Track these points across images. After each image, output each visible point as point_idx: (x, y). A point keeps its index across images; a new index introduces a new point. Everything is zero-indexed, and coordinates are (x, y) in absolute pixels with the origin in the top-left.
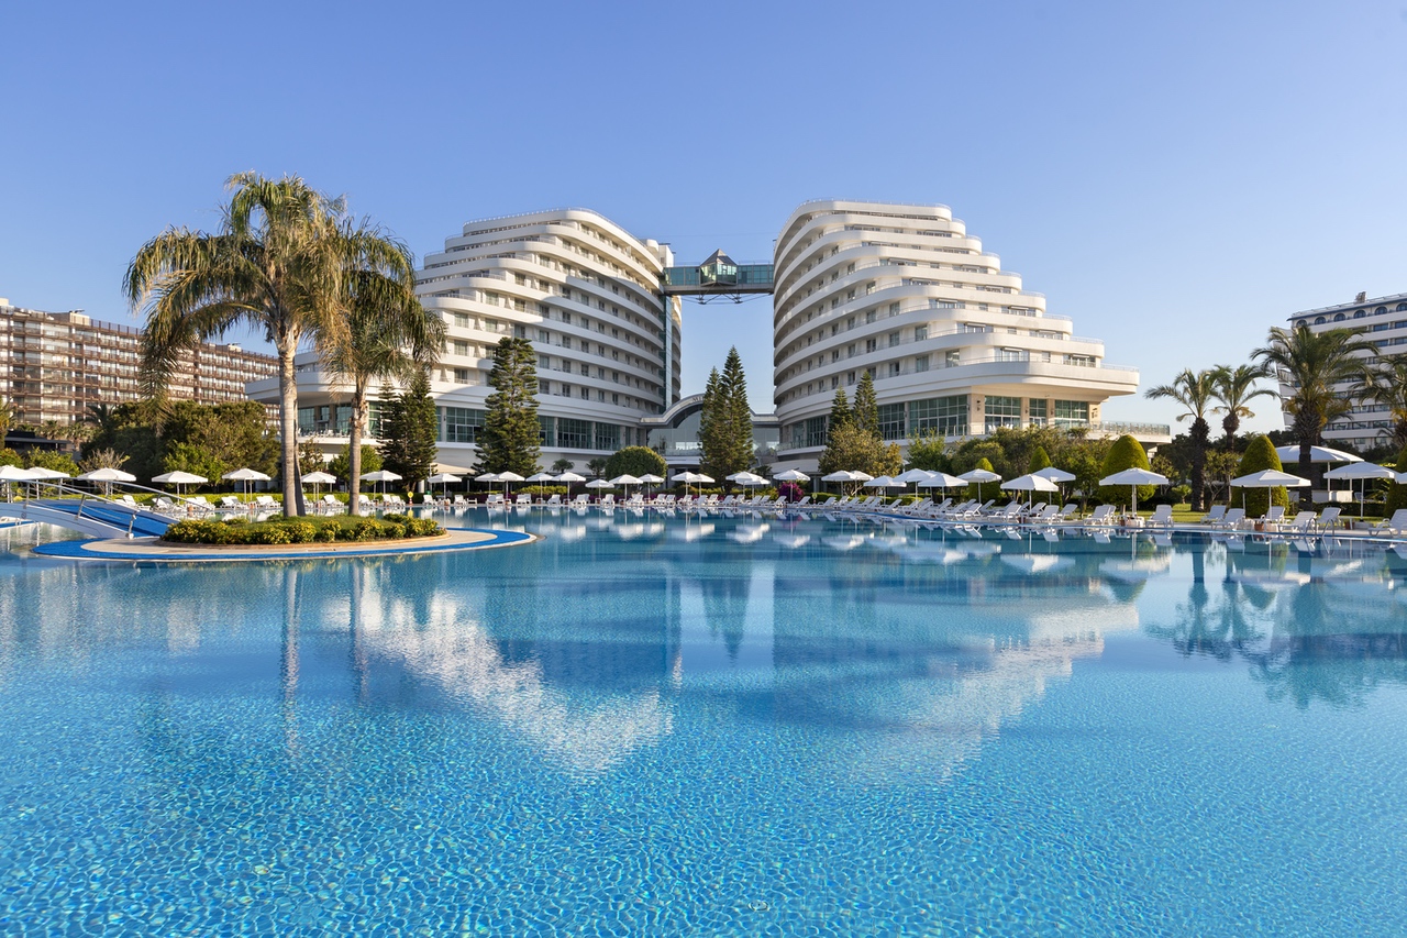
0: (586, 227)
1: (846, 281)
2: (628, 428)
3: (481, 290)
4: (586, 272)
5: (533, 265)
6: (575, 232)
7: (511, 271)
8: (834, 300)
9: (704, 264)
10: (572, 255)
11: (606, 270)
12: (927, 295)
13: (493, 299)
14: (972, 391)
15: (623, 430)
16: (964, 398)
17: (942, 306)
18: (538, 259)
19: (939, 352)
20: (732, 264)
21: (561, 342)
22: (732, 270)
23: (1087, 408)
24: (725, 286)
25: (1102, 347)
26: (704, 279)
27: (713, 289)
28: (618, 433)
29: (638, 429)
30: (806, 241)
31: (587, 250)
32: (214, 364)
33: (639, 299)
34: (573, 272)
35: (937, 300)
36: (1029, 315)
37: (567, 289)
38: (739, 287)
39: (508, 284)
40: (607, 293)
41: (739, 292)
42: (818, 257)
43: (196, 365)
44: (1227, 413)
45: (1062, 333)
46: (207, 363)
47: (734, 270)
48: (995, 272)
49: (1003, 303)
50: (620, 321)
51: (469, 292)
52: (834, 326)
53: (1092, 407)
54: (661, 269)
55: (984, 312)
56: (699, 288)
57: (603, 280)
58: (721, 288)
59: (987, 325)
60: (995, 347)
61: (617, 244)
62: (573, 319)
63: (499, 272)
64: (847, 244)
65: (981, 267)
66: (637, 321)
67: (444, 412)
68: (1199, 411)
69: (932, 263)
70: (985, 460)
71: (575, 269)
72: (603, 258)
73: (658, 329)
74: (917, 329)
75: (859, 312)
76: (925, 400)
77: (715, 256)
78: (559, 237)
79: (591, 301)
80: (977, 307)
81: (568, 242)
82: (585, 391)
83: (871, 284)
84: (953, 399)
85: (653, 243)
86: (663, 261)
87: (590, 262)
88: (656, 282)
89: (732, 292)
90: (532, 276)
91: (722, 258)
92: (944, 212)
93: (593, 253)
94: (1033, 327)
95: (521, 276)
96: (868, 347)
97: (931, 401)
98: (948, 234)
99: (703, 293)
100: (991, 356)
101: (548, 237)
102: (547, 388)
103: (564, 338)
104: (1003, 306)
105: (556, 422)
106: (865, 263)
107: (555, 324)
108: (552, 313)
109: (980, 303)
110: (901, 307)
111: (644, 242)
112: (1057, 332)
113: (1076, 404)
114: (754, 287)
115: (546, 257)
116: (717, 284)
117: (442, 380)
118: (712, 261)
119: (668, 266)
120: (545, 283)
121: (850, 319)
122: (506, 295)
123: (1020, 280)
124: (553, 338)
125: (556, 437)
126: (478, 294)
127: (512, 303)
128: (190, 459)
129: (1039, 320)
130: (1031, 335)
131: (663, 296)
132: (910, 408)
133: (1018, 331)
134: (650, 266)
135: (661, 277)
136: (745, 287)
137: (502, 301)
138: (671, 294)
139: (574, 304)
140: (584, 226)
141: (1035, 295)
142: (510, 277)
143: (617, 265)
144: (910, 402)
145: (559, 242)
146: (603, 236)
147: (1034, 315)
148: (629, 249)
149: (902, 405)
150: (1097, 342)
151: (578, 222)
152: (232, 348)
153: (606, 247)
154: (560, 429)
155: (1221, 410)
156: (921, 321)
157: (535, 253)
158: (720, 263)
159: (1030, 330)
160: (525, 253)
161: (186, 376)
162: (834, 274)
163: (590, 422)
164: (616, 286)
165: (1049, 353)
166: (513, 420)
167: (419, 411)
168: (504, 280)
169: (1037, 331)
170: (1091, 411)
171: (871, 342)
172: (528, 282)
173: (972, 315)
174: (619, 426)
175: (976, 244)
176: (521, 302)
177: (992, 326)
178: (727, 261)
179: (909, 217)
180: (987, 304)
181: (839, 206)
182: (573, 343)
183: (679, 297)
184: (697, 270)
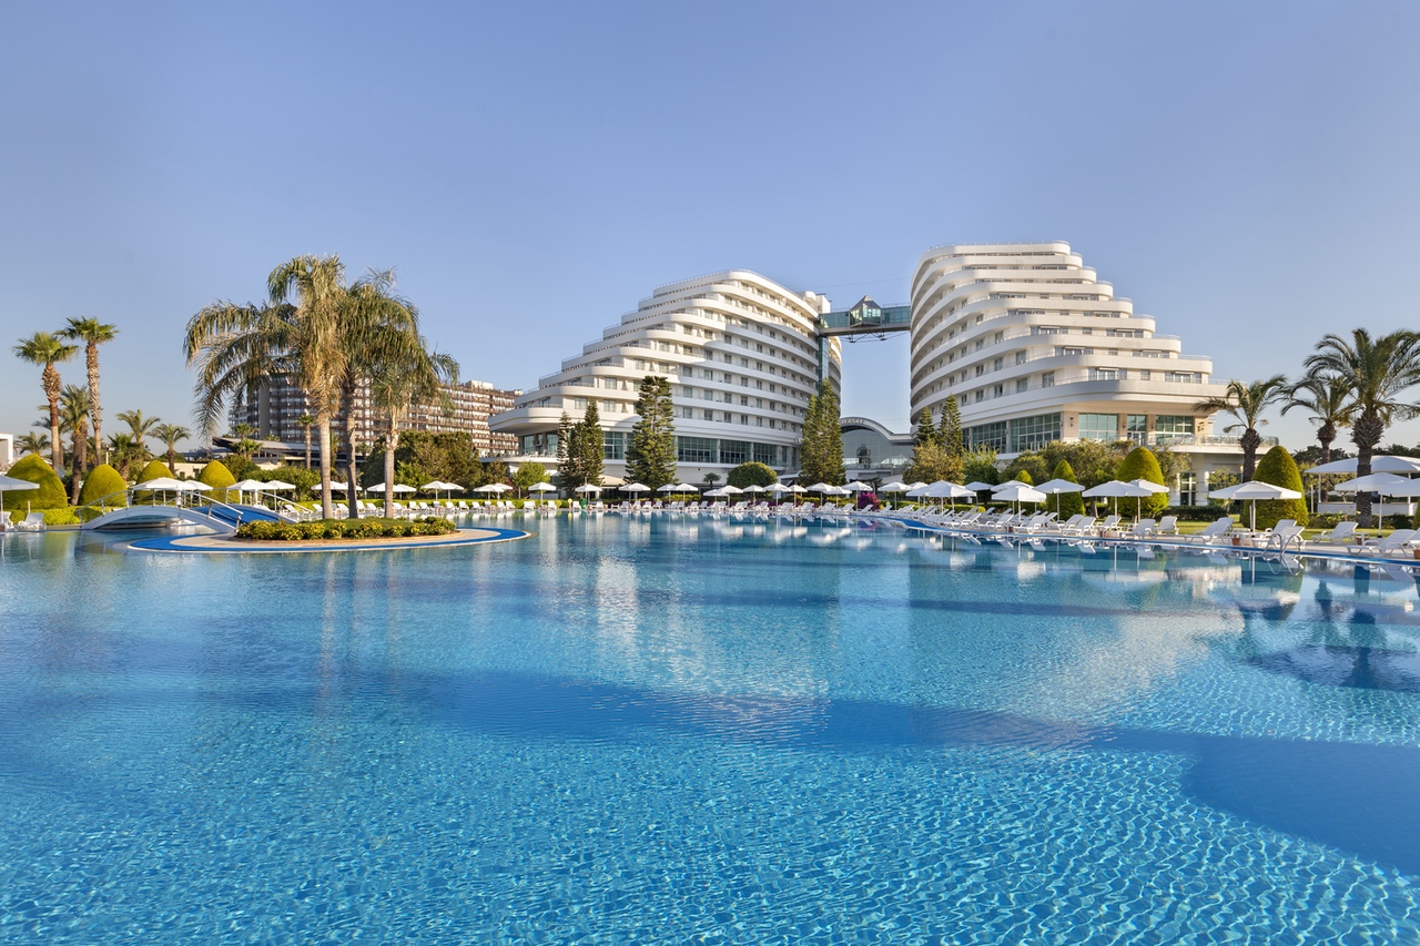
0: (745, 284)
1: (959, 315)
2: (785, 448)
3: (655, 340)
4: (746, 321)
5: (699, 318)
6: (736, 289)
7: (680, 323)
8: (950, 332)
9: (855, 308)
10: (733, 308)
11: (764, 318)
12: (1028, 323)
13: (666, 346)
14: (1064, 409)
15: (779, 449)
16: (1057, 416)
17: (1044, 332)
18: (703, 312)
19: (1036, 374)
20: (876, 307)
21: (723, 378)
22: (876, 313)
23: (1193, 423)
24: (869, 327)
25: (1211, 363)
26: (853, 321)
27: (860, 329)
28: (775, 451)
29: (794, 449)
30: (929, 283)
31: (746, 303)
32: (504, 405)
33: (795, 341)
34: (734, 322)
35: (1039, 327)
36: (1136, 336)
37: (728, 336)
38: (883, 326)
39: (678, 334)
40: (765, 338)
41: (884, 330)
42: (938, 295)
43: (491, 406)
44: (1323, 424)
45: (1168, 352)
46: (498, 405)
47: (879, 312)
48: (1107, 299)
49: (1108, 326)
50: (777, 360)
51: (645, 342)
52: (950, 355)
53: (1197, 421)
54: (816, 315)
55: (1088, 336)
56: (848, 329)
57: (760, 326)
58: (868, 328)
59: (1086, 347)
60: (1089, 368)
61: (774, 297)
62: (733, 359)
63: (670, 325)
64: (961, 283)
65: (1091, 295)
66: (794, 359)
67: (625, 437)
68: (1250, 421)
69: (1041, 294)
70: (1024, 472)
71: (735, 319)
72: (761, 309)
73: (813, 365)
74: (1017, 354)
75: (969, 341)
76: (1024, 419)
77: (862, 301)
78: (722, 294)
79: (750, 345)
80: (1081, 332)
81: (729, 297)
82: (744, 418)
83: (980, 317)
84: (1048, 417)
85: (810, 294)
86: (819, 308)
87: (750, 313)
88: (811, 327)
89: (877, 331)
90: (698, 327)
91: (867, 303)
92: (1064, 248)
93: (751, 305)
94: (1135, 347)
95: (688, 327)
96: (978, 371)
97: (1031, 419)
98: (1063, 267)
99: (852, 333)
100: (1085, 376)
101: (713, 294)
102: (711, 416)
103: (726, 375)
104: (1108, 330)
105: (719, 443)
106: (975, 298)
107: (717, 363)
108: (715, 355)
109: (1084, 328)
110: (1005, 335)
111: (801, 295)
112: (1163, 351)
113: (1180, 419)
114: (895, 326)
115: (710, 311)
116: (863, 325)
117: (623, 411)
118: (859, 306)
119: (824, 312)
120: (709, 332)
121: (963, 348)
122: (676, 343)
123: (1131, 305)
124: (715, 375)
125: (719, 455)
126: (653, 343)
127: (681, 349)
128: (407, 475)
129: (1147, 341)
130: (1134, 355)
131: (819, 338)
132: (1012, 426)
133: (1119, 352)
134: (804, 313)
135: (816, 322)
136: (888, 326)
137: (672, 347)
138: (826, 335)
139: (735, 347)
140: (743, 284)
141: (1142, 318)
142: (680, 329)
143: (774, 314)
144: (1012, 421)
145: (722, 298)
146: (761, 291)
147: (1142, 337)
148: (784, 300)
149: (1004, 423)
150: (1207, 359)
151: (738, 281)
152: (516, 393)
153: (764, 300)
154: (722, 449)
155: (1317, 421)
156: (1021, 347)
157: (700, 308)
158: (865, 306)
159: (1133, 350)
160: (693, 309)
161: (484, 414)
162: (951, 309)
163: (749, 443)
164: (773, 332)
165: (1149, 371)
166: (652, 443)
167: (588, 436)
168: (674, 331)
169: (1141, 351)
170: (1197, 424)
171: (979, 368)
172: (694, 331)
173: (1073, 339)
174: (775, 446)
175: (1091, 275)
176: (689, 348)
177: (1092, 348)
178: (872, 305)
179: (1024, 254)
180: (1091, 329)
181: (959, 249)
182: (734, 379)
183: (837, 337)
184: (847, 314)
